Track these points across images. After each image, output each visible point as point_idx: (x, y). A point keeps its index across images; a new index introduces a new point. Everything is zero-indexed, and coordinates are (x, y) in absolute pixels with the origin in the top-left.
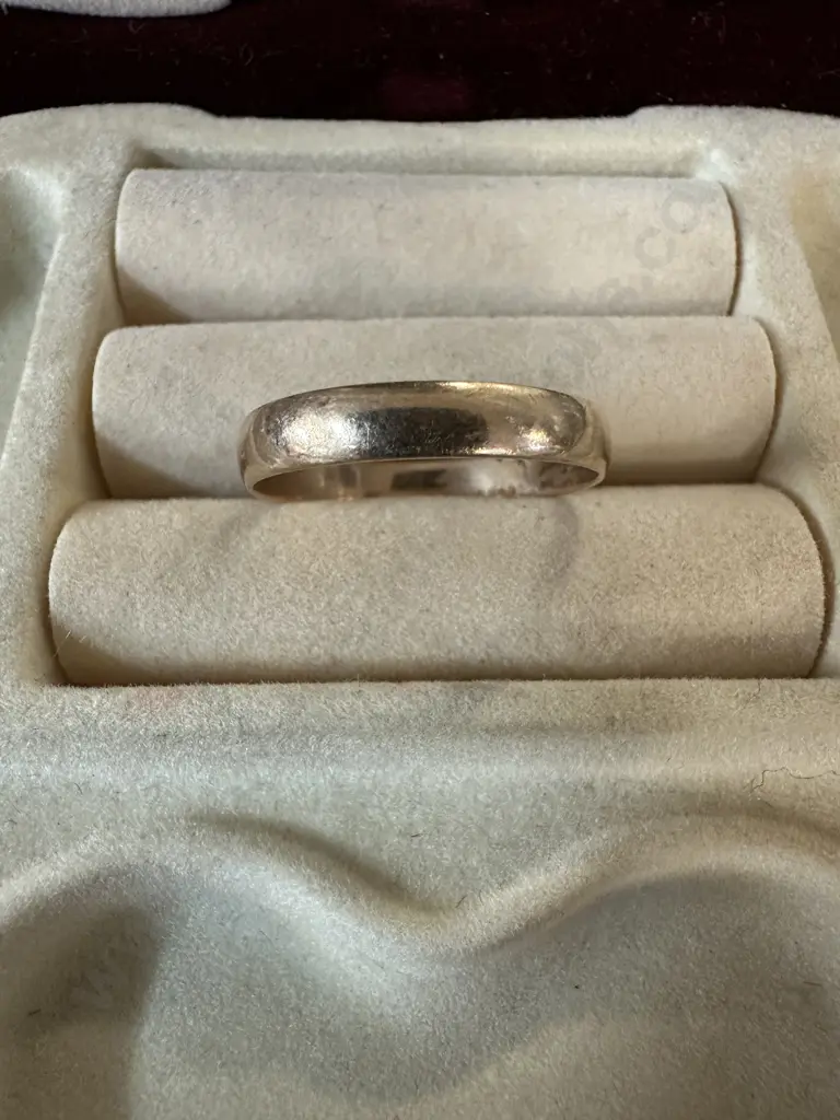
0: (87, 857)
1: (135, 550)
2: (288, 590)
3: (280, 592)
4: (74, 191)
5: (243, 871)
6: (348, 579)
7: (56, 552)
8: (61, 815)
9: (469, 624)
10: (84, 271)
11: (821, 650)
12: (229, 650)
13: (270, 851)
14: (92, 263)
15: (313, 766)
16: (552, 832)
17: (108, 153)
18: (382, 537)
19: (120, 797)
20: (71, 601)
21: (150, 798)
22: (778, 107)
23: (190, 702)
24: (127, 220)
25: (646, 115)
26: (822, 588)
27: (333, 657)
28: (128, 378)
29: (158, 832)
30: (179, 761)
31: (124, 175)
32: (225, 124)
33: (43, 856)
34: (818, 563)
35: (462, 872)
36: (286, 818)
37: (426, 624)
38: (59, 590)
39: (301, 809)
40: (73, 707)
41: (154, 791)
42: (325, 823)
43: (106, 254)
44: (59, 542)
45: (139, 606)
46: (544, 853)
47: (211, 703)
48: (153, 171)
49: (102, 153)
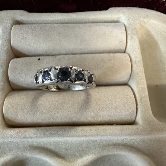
1: (18, 104)
2: (44, 111)
4: (3, 31)
7: (4, 105)
9: (75, 116)
10: (6, 48)
11: (135, 118)
13: (43, 153)
14: (7, 46)
16: (89, 148)
19: (18, 143)
20: (7, 114)
22: (137, 7)
24: (13, 38)
25: (111, 9)
26: (136, 109)
27: (52, 122)
29: (24, 150)
32: (30, 14)
33: (6, 154)
34: (135, 104)
35: (75, 156)
37: (68, 116)
38: (5, 112)
39: (48, 145)
41: (24, 142)
42: (52, 147)
44: (4, 103)
45: (19, 114)
48: (17, 25)
49: (7, 22)
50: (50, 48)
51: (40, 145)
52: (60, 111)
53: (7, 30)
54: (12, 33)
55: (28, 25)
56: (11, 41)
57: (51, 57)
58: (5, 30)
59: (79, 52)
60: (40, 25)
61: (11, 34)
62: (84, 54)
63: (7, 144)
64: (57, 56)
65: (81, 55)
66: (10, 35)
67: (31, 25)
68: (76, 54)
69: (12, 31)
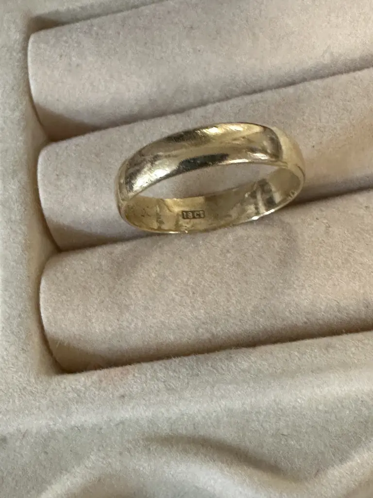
0: (93, 468)
2: (177, 298)
3: (173, 300)
5: (182, 468)
6: (212, 286)
8: (71, 445)
9: (292, 302)
10: (17, 114)
12: (150, 338)
13: (196, 454)
14: (20, 107)
15: (212, 401)
17: (12, 26)
18: (229, 255)
19: (103, 431)
20: (56, 323)
21: (120, 429)
23: (134, 375)
24: (36, 75)
27: (213, 335)
28: (59, 183)
29: (129, 451)
30: (133, 408)
31: (26, 39)
33: (66, 470)
36: (202, 433)
37: (265, 306)
38: (48, 318)
39: (209, 427)
40: (71, 387)
41: (121, 426)
43: (27, 98)
45: (94, 320)
46: (366, 438)
47: (146, 375)
48: (42, 33)
49: (9, 28)
50: (164, 86)
51: (180, 431)
52: (236, 290)
53: (11, 55)
54: (29, 59)
55: (78, 24)
56: (32, 88)
57: (173, 117)
58: (7, 57)
59: (272, 82)
60: (119, 15)
61: (30, 64)
62: (292, 83)
63: (66, 438)
64: (193, 111)
65: (283, 91)
66: (27, 68)
67: (89, 21)
68: (261, 91)
69: (29, 53)
